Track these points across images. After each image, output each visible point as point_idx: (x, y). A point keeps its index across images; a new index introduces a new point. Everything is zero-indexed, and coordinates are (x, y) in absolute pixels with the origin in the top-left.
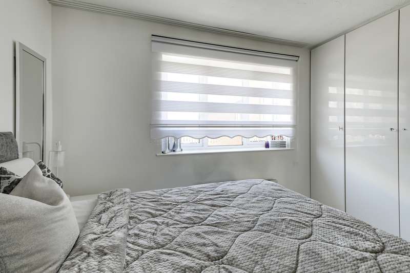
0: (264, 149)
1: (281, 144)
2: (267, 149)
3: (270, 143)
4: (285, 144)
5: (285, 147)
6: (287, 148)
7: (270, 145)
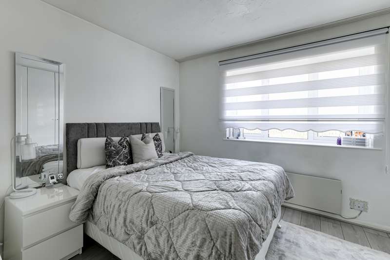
0: (336, 145)
1: (357, 142)
2: (339, 146)
3: (342, 140)
4: (365, 142)
5: (365, 145)
6: (367, 147)
7: (342, 142)
